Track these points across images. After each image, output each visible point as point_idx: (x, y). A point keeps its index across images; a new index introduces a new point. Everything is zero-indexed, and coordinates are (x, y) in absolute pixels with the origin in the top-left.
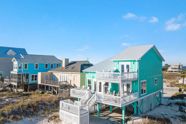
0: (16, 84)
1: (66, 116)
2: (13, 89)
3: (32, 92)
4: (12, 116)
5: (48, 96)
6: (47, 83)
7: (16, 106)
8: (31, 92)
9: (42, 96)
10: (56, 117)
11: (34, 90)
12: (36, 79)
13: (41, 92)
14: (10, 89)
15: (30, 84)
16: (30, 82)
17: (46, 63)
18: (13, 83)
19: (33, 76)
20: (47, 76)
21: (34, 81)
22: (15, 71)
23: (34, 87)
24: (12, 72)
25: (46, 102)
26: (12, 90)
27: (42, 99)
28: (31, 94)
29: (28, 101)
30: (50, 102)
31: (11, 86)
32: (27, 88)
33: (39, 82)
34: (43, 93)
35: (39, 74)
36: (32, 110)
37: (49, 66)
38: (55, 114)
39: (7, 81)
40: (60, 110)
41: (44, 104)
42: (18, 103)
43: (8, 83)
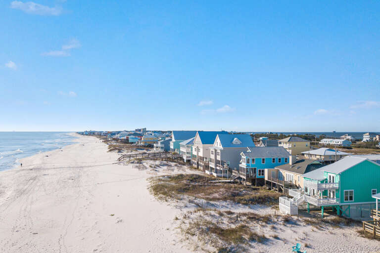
0: (245, 178)
1: (283, 207)
2: (242, 181)
3: (260, 187)
4: (250, 202)
5: (273, 192)
6: (273, 180)
7: (251, 197)
8: (258, 186)
9: (268, 192)
10: (276, 207)
11: (262, 186)
12: (263, 174)
13: (268, 188)
14: (239, 181)
15: (258, 179)
16: (258, 176)
17: (272, 158)
18: (242, 176)
19: (260, 171)
20: (273, 173)
21: (261, 176)
22: (243, 165)
23: (261, 182)
24: (240, 165)
25: (271, 197)
26: (241, 183)
27: (269, 194)
28: (259, 189)
29: (258, 195)
30: (274, 197)
31: (240, 178)
32: (255, 182)
33: (266, 179)
34: (270, 189)
35: (266, 171)
36: (261, 200)
37: (277, 161)
38: (277, 206)
39: (236, 173)
40: (280, 204)
41: (269, 198)
42: (251, 195)
43: (237, 176)
